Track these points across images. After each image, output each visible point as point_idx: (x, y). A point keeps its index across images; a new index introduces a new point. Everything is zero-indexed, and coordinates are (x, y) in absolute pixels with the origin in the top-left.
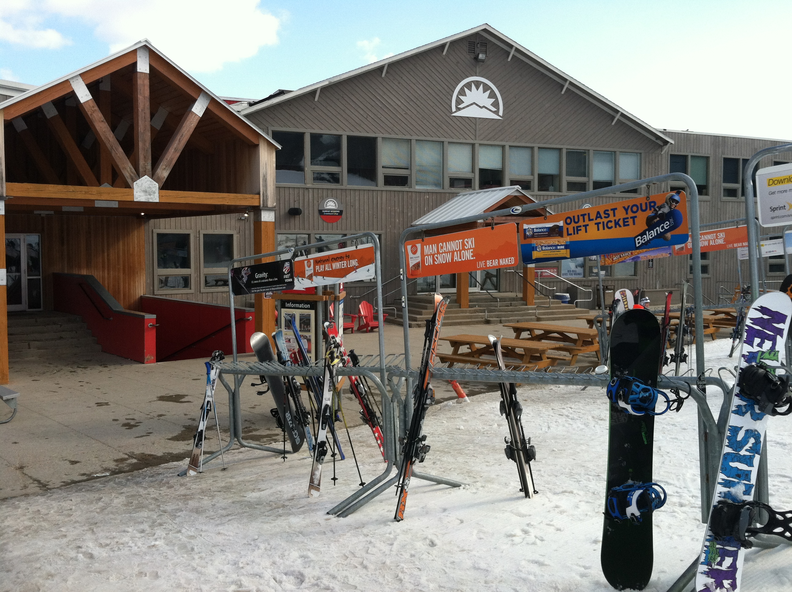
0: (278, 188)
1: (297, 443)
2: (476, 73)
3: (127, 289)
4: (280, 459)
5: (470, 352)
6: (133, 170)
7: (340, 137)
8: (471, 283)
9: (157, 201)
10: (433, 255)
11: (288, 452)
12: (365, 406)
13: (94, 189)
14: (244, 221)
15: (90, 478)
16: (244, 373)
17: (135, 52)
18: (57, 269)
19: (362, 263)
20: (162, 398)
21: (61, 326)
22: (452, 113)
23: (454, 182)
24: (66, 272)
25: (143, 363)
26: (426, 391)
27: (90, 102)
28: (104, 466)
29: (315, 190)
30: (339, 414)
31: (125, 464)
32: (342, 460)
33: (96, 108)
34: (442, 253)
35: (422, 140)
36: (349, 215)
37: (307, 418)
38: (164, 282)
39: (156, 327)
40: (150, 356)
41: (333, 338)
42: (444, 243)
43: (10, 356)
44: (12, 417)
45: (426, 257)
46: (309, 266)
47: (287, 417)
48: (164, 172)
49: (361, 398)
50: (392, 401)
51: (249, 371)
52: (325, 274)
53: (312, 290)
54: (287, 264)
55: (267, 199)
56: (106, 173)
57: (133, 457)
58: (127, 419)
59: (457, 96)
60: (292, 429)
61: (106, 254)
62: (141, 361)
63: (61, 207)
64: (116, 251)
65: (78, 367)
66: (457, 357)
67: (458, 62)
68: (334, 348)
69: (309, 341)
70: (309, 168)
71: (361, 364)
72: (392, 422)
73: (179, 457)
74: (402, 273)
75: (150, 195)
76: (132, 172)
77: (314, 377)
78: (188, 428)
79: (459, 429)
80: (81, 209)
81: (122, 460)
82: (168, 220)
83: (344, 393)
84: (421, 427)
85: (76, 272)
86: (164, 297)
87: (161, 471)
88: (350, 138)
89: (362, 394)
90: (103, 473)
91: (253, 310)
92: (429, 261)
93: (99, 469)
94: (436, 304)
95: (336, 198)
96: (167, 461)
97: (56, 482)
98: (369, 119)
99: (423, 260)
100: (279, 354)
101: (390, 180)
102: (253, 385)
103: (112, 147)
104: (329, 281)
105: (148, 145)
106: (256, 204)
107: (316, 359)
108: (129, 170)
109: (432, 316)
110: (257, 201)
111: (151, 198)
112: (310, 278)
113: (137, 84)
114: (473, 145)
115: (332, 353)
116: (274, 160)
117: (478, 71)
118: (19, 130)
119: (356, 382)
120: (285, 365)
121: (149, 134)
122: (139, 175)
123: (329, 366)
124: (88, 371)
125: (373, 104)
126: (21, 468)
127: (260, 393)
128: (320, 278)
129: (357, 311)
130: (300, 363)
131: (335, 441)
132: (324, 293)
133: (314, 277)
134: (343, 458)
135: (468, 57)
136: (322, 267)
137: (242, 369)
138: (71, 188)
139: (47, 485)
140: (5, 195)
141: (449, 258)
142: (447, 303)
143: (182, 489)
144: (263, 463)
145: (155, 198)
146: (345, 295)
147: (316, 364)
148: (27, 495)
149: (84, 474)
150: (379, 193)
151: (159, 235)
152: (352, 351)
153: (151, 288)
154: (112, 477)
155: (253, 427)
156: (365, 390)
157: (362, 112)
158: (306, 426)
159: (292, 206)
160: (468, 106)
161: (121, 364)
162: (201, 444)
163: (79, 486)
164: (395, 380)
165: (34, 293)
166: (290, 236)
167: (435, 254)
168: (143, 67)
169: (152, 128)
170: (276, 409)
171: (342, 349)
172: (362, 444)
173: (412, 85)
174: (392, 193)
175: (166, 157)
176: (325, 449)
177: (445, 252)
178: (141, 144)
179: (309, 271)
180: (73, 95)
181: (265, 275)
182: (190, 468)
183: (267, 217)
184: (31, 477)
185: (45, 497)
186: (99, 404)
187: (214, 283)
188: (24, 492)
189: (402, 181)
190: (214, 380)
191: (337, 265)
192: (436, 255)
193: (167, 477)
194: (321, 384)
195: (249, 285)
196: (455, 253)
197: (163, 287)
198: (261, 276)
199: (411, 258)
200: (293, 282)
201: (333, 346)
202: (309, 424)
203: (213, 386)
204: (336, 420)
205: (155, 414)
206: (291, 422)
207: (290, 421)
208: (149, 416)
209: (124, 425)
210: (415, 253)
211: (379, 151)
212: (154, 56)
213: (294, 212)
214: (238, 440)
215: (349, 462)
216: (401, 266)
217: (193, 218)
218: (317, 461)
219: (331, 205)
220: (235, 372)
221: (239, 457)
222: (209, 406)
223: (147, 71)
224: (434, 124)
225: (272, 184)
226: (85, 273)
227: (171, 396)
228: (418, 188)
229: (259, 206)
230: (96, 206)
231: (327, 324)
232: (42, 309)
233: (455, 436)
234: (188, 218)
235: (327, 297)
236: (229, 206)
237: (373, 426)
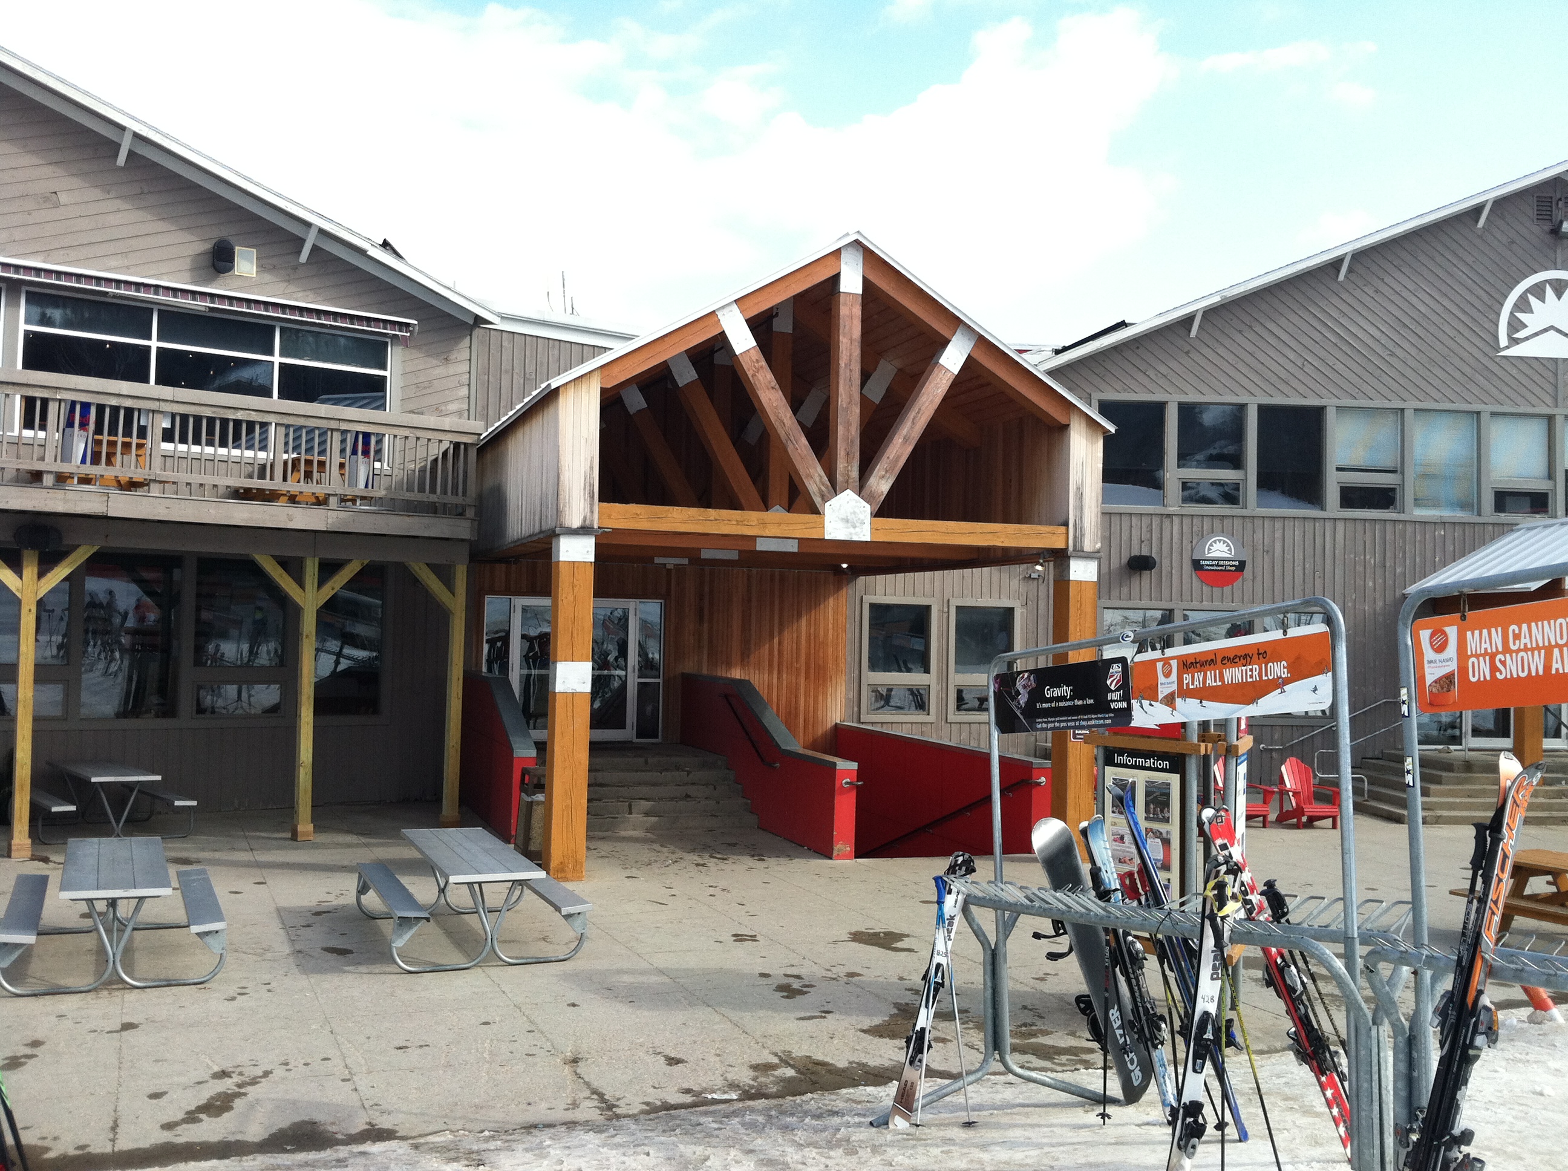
0: (1106, 515)
1: (1136, 1083)
2: (1555, 264)
3: (811, 709)
4: (1092, 1117)
5: (1554, 894)
6: (825, 479)
7: (1242, 407)
8: (1546, 728)
9: (868, 538)
10: (1493, 657)
11: (1114, 1101)
12: (1300, 1019)
13: (753, 516)
14: (1035, 582)
15: (699, 1102)
16: (1017, 910)
17: (837, 253)
18: (689, 666)
19: (1298, 672)
20: (858, 937)
21: (689, 773)
22: (1498, 349)
23: (1504, 499)
24: (705, 671)
25: (831, 859)
26: (1474, 1010)
27: (752, 351)
28: (730, 1076)
29: (1184, 518)
30: (1236, 1030)
31: (771, 1078)
32: (1240, 1141)
33: (763, 363)
34: (1519, 651)
35: (1430, 410)
36: (1259, 571)
37: (1159, 1029)
38: (884, 698)
39: (858, 787)
40: (843, 846)
41: (1224, 847)
42: (1524, 626)
43: (590, 827)
44: (576, 950)
45: (1473, 659)
46: (1167, 675)
47: (1112, 1018)
48: (882, 483)
49: (1293, 1001)
50: (1374, 1023)
51: (1027, 907)
52: (1204, 694)
53: (1176, 731)
54: (1116, 669)
55: (1082, 535)
56: (778, 486)
57: (787, 1064)
58: (786, 975)
59: (1511, 313)
60: (1124, 1049)
61: (776, 640)
62: (825, 852)
63: (699, 550)
64: (795, 636)
65: (711, 857)
66: (1523, 904)
67: (1513, 242)
68: (1227, 873)
69: (1166, 842)
70: (1173, 474)
71: (1293, 918)
72: (1375, 1077)
73: (878, 1077)
74: (1405, 698)
75: (855, 527)
76: (823, 484)
77: (1177, 938)
78: (904, 1011)
79: (1541, 1094)
80: (734, 556)
81: (766, 1068)
82: (890, 577)
83: (1246, 967)
84: (1458, 1106)
85: (721, 672)
86: (878, 728)
87: (840, 1105)
88: (1263, 410)
89: (1295, 991)
90: (725, 1093)
91: (1047, 763)
92: (1480, 671)
93: (719, 1082)
94: (1506, 783)
95: (1231, 535)
96: (855, 1084)
97: (632, 1102)
98: (1308, 368)
99: (1463, 669)
100: (1096, 873)
101: (1352, 497)
102: (1037, 936)
103: (788, 435)
104: (1215, 711)
105: (855, 431)
106: (1060, 545)
107: (1182, 894)
108: (817, 480)
109: (1491, 814)
110: (1063, 538)
111: (856, 534)
112: (1170, 701)
113: (839, 315)
114: (1550, 419)
115: (1221, 887)
116: (1100, 454)
117: (1559, 260)
118: (632, 410)
119: (1279, 961)
120: (1108, 901)
121: (857, 410)
122: (835, 488)
123: (1212, 918)
124: (728, 866)
125: (1317, 336)
126: (575, 1061)
127: (1053, 956)
128: (1193, 702)
129: (1276, 778)
130: (1143, 899)
131: (1225, 1096)
132: (1203, 738)
133: (1179, 701)
134: (1243, 1137)
135: (1536, 229)
136: (1199, 677)
137: (1011, 900)
138: (712, 513)
139: (617, 1106)
140: (596, 526)
141: (1537, 664)
142: (1535, 782)
143: (873, 1160)
144: (1055, 1121)
145: (863, 534)
146: (1251, 744)
147: (1182, 904)
148: (571, 1125)
149: (688, 1091)
150: (1329, 525)
151: (873, 607)
152: (1270, 885)
153: (856, 709)
154: (741, 1105)
155: (1040, 1025)
156: (1302, 982)
157: (1292, 355)
158: (1155, 1047)
159: (1135, 552)
160: (1536, 334)
161: (790, 857)
162: (920, 1061)
163: (674, 1118)
164: (1384, 969)
165: (649, 709)
166: (1130, 614)
167: (1498, 653)
168: (851, 282)
169: (863, 398)
170: (1088, 996)
171: (1246, 876)
172: (1290, 1103)
173: (1406, 294)
174: (1359, 526)
175: (886, 455)
176: (1201, 1120)
177: (1526, 649)
178: (841, 430)
179: (1167, 685)
180: (721, 341)
181: (1066, 690)
182: (895, 1110)
183: (1082, 571)
184: (588, 1084)
185: (603, 1135)
186: (739, 938)
187: (977, 704)
188: (570, 1116)
189: (1383, 498)
190: (952, 918)
191: (1234, 675)
192: (1500, 657)
193: (848, 1125)
194: (1195, 956)
195: (1032, 713)
196: (1556, 651)
197: (883, 707)
198: (1057, 692)
199: (1430, 662)
200: (1129, 708)
201: (1223, 868)
202: (1162, 1043)
203: (949, 932)
204: (1228, 1045)
205: (842, 971)
206: (1121, 1032)
207: (1118, 1028)
208: (829, 974)
209: (781, 988)
210: (1440, 649)
211: (1328, 436)
212: (871, 258)
213: (1140, 564)
214: (1002, 1060)
215: (1257, 1149)
216: (1403, 682)
217: (938, 574)
218: (1179, 1147)
219: (1219, 549)
220: (996, 904)
221: (1005, 1096)
222: (940, 974)
223: (859, 290)
224: (1457, 375)
225: (1094, 504)
226: (738, 677)
227: (877, 934)
228: (1420, 513)
229: (1066, 549)
230: (759, 548)
231: (1208, 813)
232: (659, 740)
233: (1532, 1112)
234: (928, 574)
235: (1210, 745)
236: (1005, 550)
237: (1320, 1069)
